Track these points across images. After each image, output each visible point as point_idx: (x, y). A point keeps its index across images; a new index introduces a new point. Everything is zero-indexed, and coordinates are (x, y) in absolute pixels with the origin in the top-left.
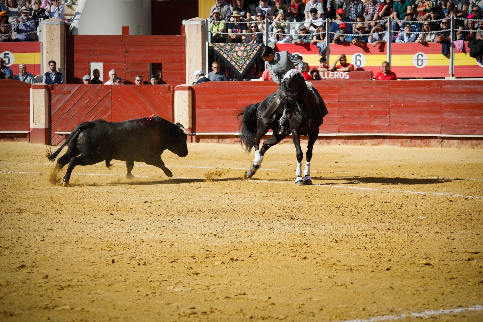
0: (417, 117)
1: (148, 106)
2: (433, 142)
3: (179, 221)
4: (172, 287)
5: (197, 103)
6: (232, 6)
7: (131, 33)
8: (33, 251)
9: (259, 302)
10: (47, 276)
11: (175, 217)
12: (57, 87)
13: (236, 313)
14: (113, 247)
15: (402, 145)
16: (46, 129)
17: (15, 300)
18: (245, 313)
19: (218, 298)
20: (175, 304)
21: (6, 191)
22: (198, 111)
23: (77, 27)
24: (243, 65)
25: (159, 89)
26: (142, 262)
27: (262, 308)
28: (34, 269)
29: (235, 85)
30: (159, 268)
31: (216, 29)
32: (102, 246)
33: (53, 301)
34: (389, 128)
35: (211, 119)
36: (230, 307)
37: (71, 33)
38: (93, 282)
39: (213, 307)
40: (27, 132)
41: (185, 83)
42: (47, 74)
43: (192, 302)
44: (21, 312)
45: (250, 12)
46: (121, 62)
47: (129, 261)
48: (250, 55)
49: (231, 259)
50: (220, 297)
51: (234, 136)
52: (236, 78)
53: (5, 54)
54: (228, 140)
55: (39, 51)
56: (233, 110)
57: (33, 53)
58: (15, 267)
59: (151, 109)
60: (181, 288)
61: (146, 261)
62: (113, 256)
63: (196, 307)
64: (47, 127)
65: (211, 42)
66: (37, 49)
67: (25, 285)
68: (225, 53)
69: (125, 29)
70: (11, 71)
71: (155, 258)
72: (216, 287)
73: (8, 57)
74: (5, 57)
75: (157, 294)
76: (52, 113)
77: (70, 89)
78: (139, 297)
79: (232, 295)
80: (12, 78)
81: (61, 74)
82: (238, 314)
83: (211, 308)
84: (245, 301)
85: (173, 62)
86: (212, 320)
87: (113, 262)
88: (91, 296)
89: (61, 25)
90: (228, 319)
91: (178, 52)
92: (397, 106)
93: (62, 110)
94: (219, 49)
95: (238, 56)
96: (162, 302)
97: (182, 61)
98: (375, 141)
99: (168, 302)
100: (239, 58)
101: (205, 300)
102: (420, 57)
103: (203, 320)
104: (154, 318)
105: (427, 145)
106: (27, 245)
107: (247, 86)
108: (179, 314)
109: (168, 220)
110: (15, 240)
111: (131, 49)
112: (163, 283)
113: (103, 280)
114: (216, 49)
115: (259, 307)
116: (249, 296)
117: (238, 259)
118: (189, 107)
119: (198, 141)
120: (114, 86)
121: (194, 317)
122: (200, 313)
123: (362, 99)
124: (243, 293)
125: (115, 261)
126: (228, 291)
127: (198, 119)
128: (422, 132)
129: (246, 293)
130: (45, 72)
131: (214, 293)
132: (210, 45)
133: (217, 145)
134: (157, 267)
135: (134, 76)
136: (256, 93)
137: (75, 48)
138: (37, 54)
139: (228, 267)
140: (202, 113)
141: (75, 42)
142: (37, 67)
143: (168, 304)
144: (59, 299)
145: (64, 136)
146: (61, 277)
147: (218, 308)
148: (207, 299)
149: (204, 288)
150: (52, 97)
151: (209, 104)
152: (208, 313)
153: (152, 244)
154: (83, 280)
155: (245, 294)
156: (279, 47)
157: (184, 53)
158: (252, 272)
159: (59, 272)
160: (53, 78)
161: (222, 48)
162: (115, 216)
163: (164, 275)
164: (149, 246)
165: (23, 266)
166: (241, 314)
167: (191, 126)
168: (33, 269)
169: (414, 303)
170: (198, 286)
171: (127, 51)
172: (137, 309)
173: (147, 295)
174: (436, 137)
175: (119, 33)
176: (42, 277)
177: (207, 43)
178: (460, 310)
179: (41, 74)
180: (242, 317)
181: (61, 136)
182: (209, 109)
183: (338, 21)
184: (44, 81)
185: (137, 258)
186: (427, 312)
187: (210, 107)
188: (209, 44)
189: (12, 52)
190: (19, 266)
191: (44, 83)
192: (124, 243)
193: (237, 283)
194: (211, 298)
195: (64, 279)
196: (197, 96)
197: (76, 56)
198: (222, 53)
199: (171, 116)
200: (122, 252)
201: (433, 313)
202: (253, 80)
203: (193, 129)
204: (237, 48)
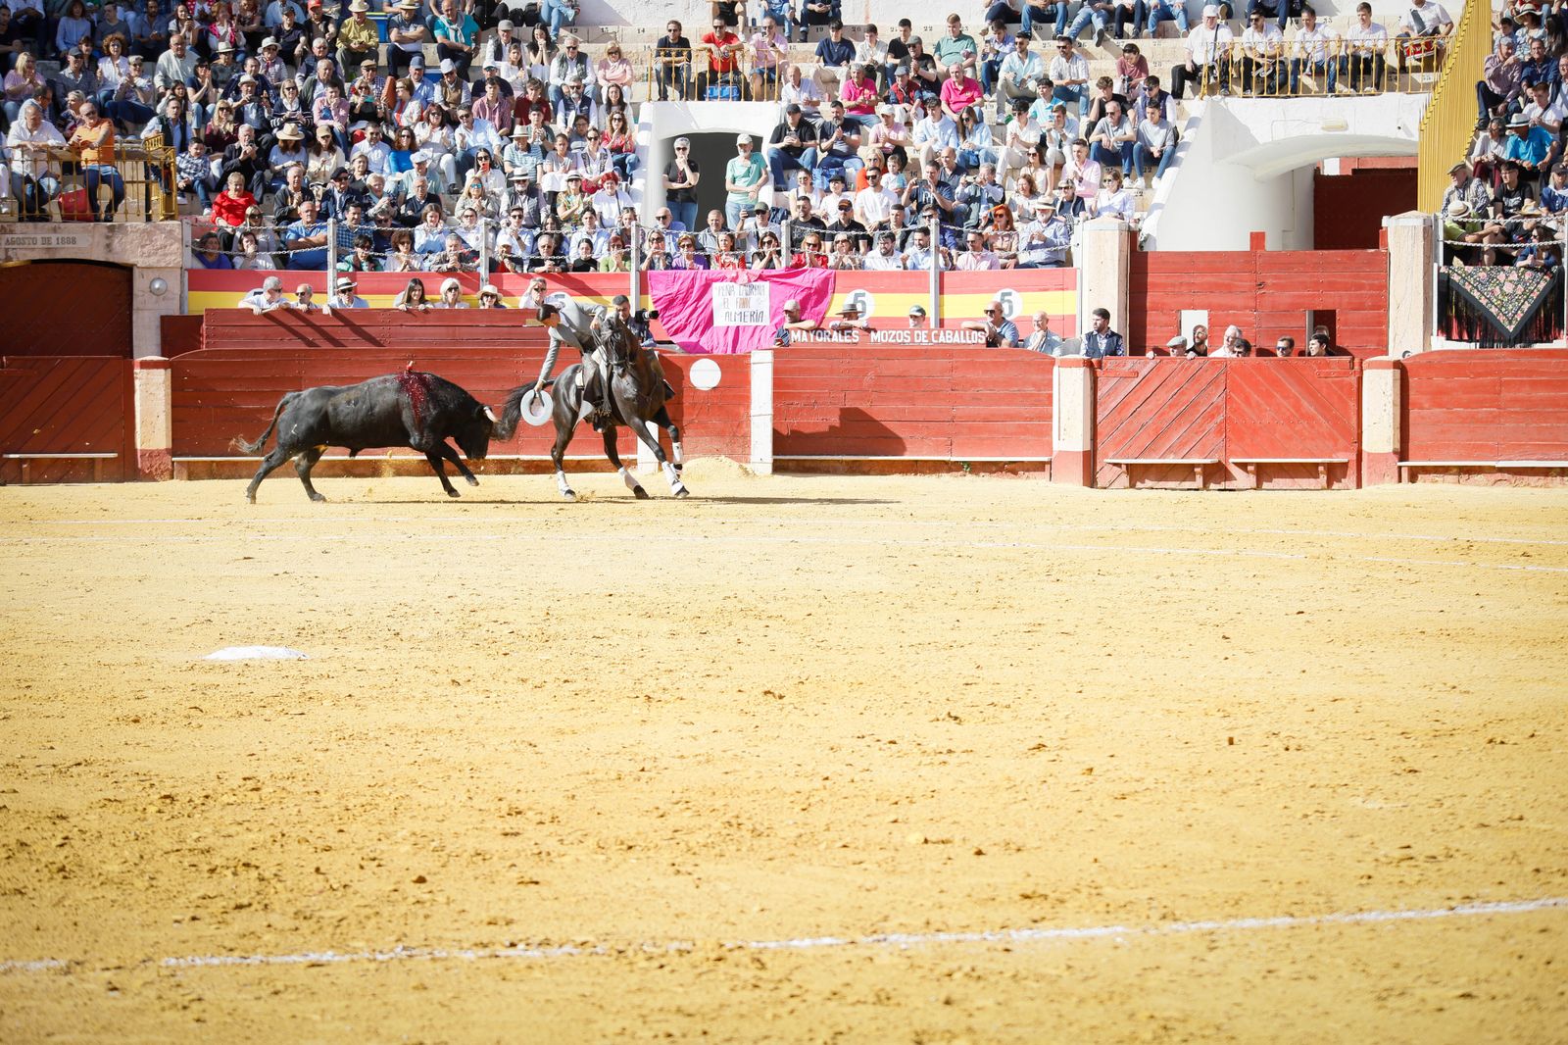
1: (1305, 404)
3: (1373, 655)
4: (1360, 799)
5: (1413, 396)
6: (1492, 186)
7: (1271, 245)
8: (1061, 715)
9: (1554, 837)
10: (1091, 770)
11: (1364, 647)
12: (1110, 362)
13: (1503, 859)
14: (1229, 709)
16: (1085, 453)
17: (1024, 818)
18: (1521, 859)
19: (1461, 827)
20: (1367, 838)
21: (1003, 585)
22: (1413, 413)
23: (1154, 234)
24: (1516, 313)
25: (1328, 365)
26: (1293, 744)
27: (1561, 851)
28: (1063, 753)
29: (1497, 358)
30: (1331, 757)
32: (1205, 706)
33: (1104, 824)
35: (1443, 432)
36: (1488, 848)
37: (1141, 247)
38: (1188, 784)
39: (1450, 845)
40: (1046, 459)
41: (1386, 353)
42: (1090, 336)
43: (1405, 834)
44: (1039, 844)
45: (1532, 198)
46: (1246, 308)
47: (1267, 742)
48: (1532, 292)
49: (1491, 741)
50: (1466, 823)
51: (1494, 467)
52: (1501, 341)
53: (1004, 295)
54: (1480, 478)
55: (1074, 288)
56: (1491, 413)
57: (1061, 292)
58: (1024, 747)
59: (1312, 410)
60: (1380, 803)
61: (1302, 742)
62: (1231, 729)
63: (1413, 845)
64: (1088, 448)
65: (1445, 264)
66: (1070, 284)
67: (1045, 785)
68: (1476, 288)
69: (1257, 239)
70: (1015, 329)
71: (1322, 736)
72: (1456, 801)
73: (1009, 301)
74: (1002, 300)
75: (1328, 815)
76: (1099, 419)
77: (1136, 368)
78: (1288, 821)
79: (1492, 820)
80: (1017, 346)
81: (1119, 337)
82: (1506, 862)
83: (1446, 848)
84: (1523, 833)
85: (1360, 307)
86: (1448, 874)
87: (1231, 742)
88: (1183, 815)
89: (1121, 230)
90: (1485, 872)
91: (1372, 287)
93: (1119, 413)
94: (1463, 278)
95: (1504, 294)
96: (1338, 831)
97: (1381, 305)
99: (1351, 832)
100: (1506, 299)
101: (1433, 830)
103: (1430, 874)
104: (1322, 866)
106: (1048, 702)
107: (1523, 360)
108: (1377, 860)
109: (1348, 652)
110: (1022, 691)
111: (1269, 282)
112: (1340, 790)
113: (1209, 781)
114: (1456, 278)
115: (1554, 849)
116: (1531, 823)
117: (1506, 740)
118: (1394, 405)
119: (1413, 478)
120: (1232, 359)
121: (1409, 866)
122: (1422, 858)
124: (1517, 816)
125: (1235, 741)
126: (1484, 812)
127: (1413, 432)
129: (1525, 816)
130: (1086, 331)
131: (1453, 814)
132: (1444, 270)
133: (1458, 487)
134: (1325, 755)
135: (1275, 340)
136: (1542, 374)
137: (1149, 280)
138: (1068, 294)
139: (1484, 759)
140: (1423, 418)
141: (1149, 267)
142: (1069, 321)
143: (1352, 837)
144: (1117, 820)
145: (1124, 467)
146: (1120, 773)
147: (1462, 848)
148: (1436, 827)
149: (1433, 804)
150: (1099, 384)
151: (1439, 397)
152: (1440, 858)
153: (1314, 704)
154: (1165, 780)
155: (1521, 819)
157: (1384, 287)
158: (1536, 770)
159: (1114, 761)
160: (1103, 343)
161: (1470, 279)
162: (1233, 641)
163: (1342, 774)
164: (1307, 708)
165: (1040, 747)
166: (1514, 862)
167: (1398, 446)
168: (1059, 752)
170: (1418, 800)
171: (1261, 285)
172: (1285, 845)
173: (1306, 816)
175: (1245, 245)
176: (1079, 771)
177: (1435, 265)
179: (1078, 336)
180: (1517, 870)
181: (1115, 468)
182: (1438, 410)
184: (1083, 351)
185: (1282, 735)
187: (1440, 406)
188: (1439, 268)
189: (1019, 291)
190: (1032, 746)
191: (1082, 356)
192: (1253, 701)
193: (1505, 794)
194: (1446, 826)
195: (1127, 778)
196: (1413, 381)
197: (1152, 298)
198: (1468, 288)
199: (1355, 426)
200: (1249, 721)
202: (1538, 346)
203: (1403, 454)
204: (1502, 276)
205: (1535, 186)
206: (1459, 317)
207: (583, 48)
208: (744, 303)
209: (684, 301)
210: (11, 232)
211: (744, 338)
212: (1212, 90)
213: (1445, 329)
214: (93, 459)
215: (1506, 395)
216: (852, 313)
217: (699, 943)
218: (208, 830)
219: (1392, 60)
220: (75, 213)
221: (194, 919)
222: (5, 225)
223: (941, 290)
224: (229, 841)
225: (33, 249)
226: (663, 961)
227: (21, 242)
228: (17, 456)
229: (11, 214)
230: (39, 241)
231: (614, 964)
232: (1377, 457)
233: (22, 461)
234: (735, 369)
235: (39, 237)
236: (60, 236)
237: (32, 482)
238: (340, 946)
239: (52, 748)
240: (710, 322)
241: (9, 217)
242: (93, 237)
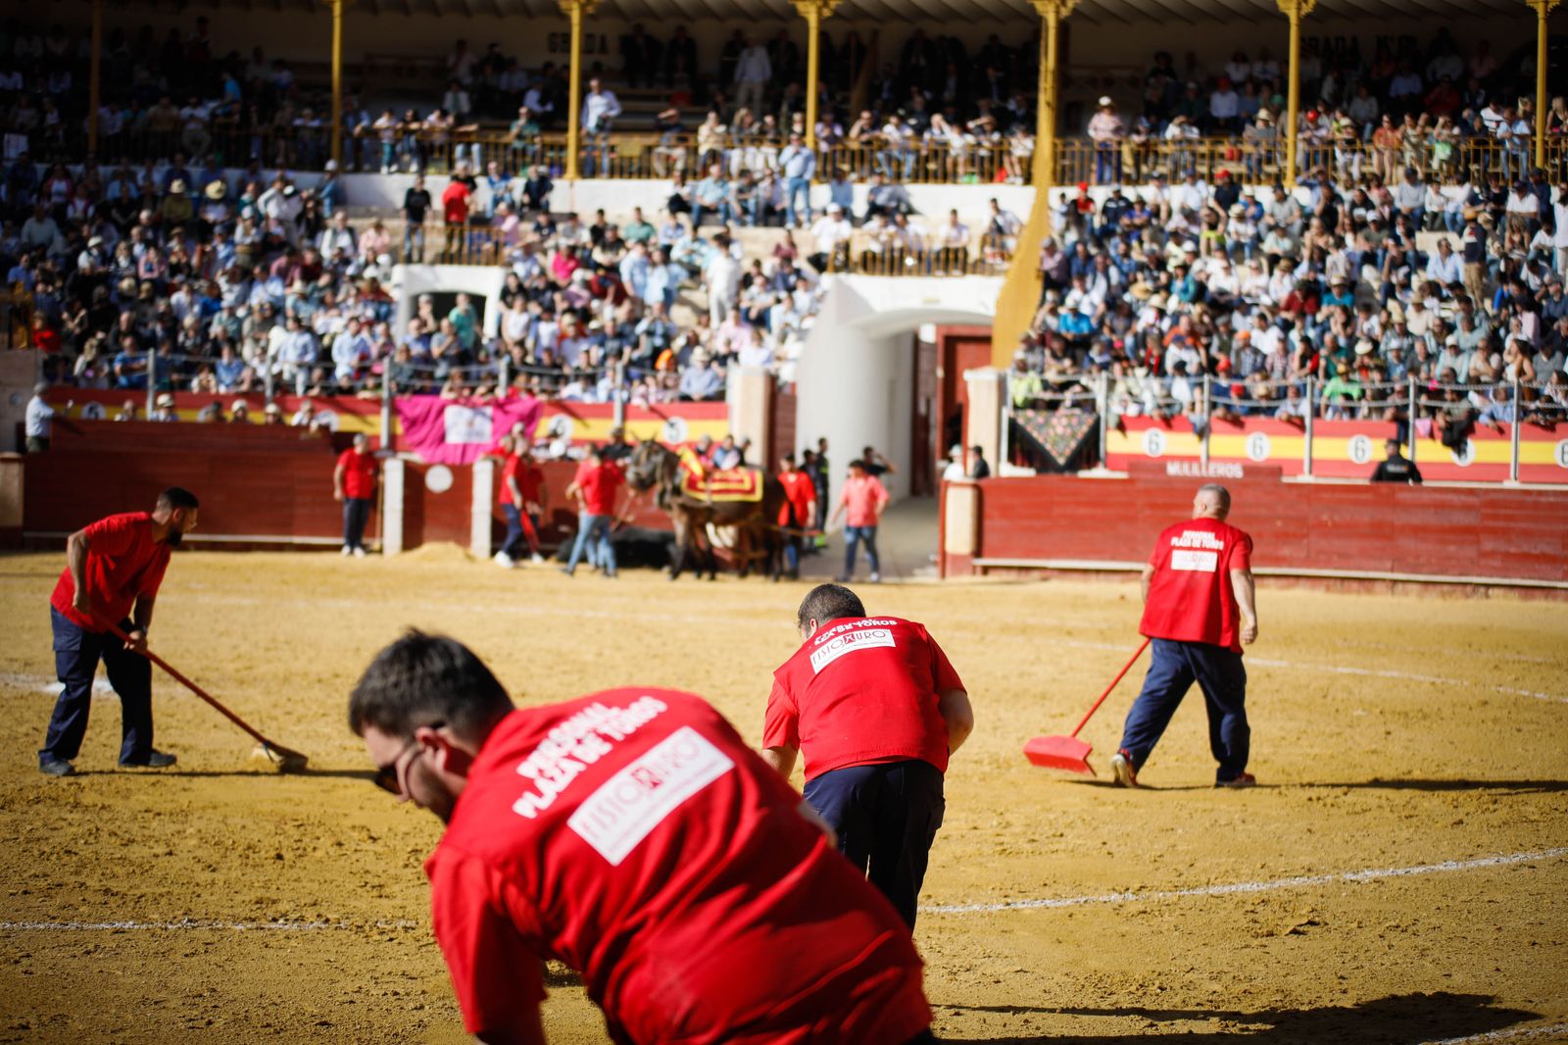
0: (1353, 545)
2: (1379, 586)
5: (988, 510)
15: (1328, 589)
22: (988, 524)
23: (789, 380)
24: (1065, 450)
29: (1053, 482)
31: (1021, 388)
34: (1308, 562)
35: (1008, 538)
48: (1077, 433)
51: (1044, 567)
52: (1054, 470)
54: (1035, 574)
55: (726, 418)
56: (1044, 524)
57: (717, 422)
65: (1012, 410)
66: (723, 415)
68: (1036, 429)
89: (764, 377)
92: (1322, 525)
94: (1027, 421)
95: (1056, 434)
98: (1283, 582)
100: (1058, 438)
102: (1360, 444)
105: (1369, 591)
107: (1070, 483)
114: (1021, 421)
118: (973, 516)
119: (984, 574)
123: (1263, 512)
127: (986, 538)
128: (1360, 568)
132: (1011, 414)
133: (1018, 582)
138: (722, 421)
140: (993, 526)
151: (1006, 512)
156: (1127, 423)
161: (1030, 420)
167: (974, 549)
169: (1346, 856)
174: (1384, 580)
177: (1005, 411)
178: (1421, 869)
182: (1005, 521)
183: (1223, 382)
186: (1367, 872)
187: (1007, 518)
188: (1008, 413)
196: (988, 500)
198: (1029, 428)
201: (1377, 874)
202: (1083, 474)
203: (978, 552)
204: (1054, 421)
205: (1079, 353)
206: (1022, 451)
207: (351, 222)
208: (471, 424)
209: (425, 420)
211: (470, 452)
212: (837, 270)
213: (1012, 459)
215: (1057, 511)
216: (554, 435)
217: (421, 922)
218: (39, 824)
219: (974, 253)
221: (25, 892)
223: (625, 417)
224: (55, 833)
226: (393, 935)
231: (353, 937)
232: (957, 558)
234: (463, 475)
238: (142, 918)
240: (442, 438)
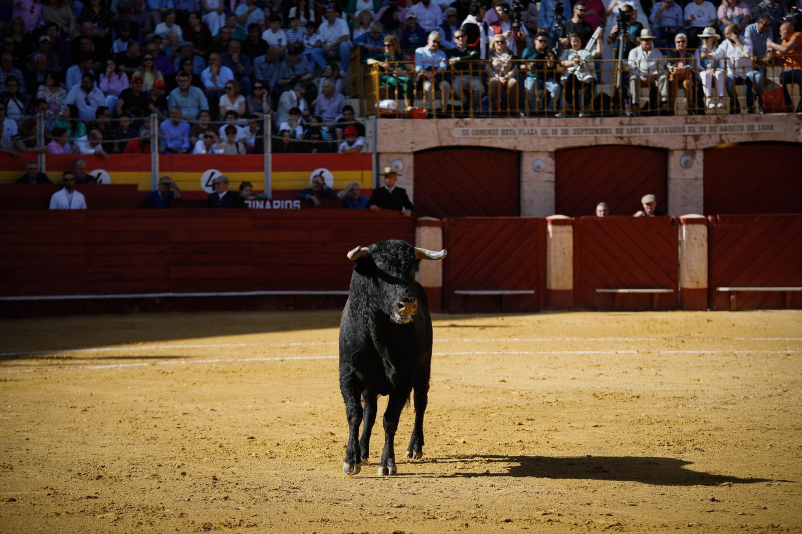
210: (725, 122)
214: (784, 293)
220: (774, 106)
222: (720, 116)
225: (740, 134)
227: (731, 129)
228: (727, 289)
229: (725, 108)
230: (746, 128)
233: (730, 293)
235: (745, 125)
236: (761, 124)
237: (738, 309)
239: (765, 508)
241: (723, 111)
242: (786, 124)
